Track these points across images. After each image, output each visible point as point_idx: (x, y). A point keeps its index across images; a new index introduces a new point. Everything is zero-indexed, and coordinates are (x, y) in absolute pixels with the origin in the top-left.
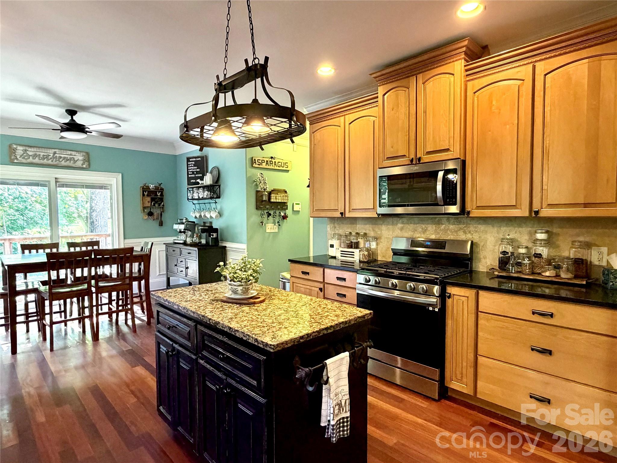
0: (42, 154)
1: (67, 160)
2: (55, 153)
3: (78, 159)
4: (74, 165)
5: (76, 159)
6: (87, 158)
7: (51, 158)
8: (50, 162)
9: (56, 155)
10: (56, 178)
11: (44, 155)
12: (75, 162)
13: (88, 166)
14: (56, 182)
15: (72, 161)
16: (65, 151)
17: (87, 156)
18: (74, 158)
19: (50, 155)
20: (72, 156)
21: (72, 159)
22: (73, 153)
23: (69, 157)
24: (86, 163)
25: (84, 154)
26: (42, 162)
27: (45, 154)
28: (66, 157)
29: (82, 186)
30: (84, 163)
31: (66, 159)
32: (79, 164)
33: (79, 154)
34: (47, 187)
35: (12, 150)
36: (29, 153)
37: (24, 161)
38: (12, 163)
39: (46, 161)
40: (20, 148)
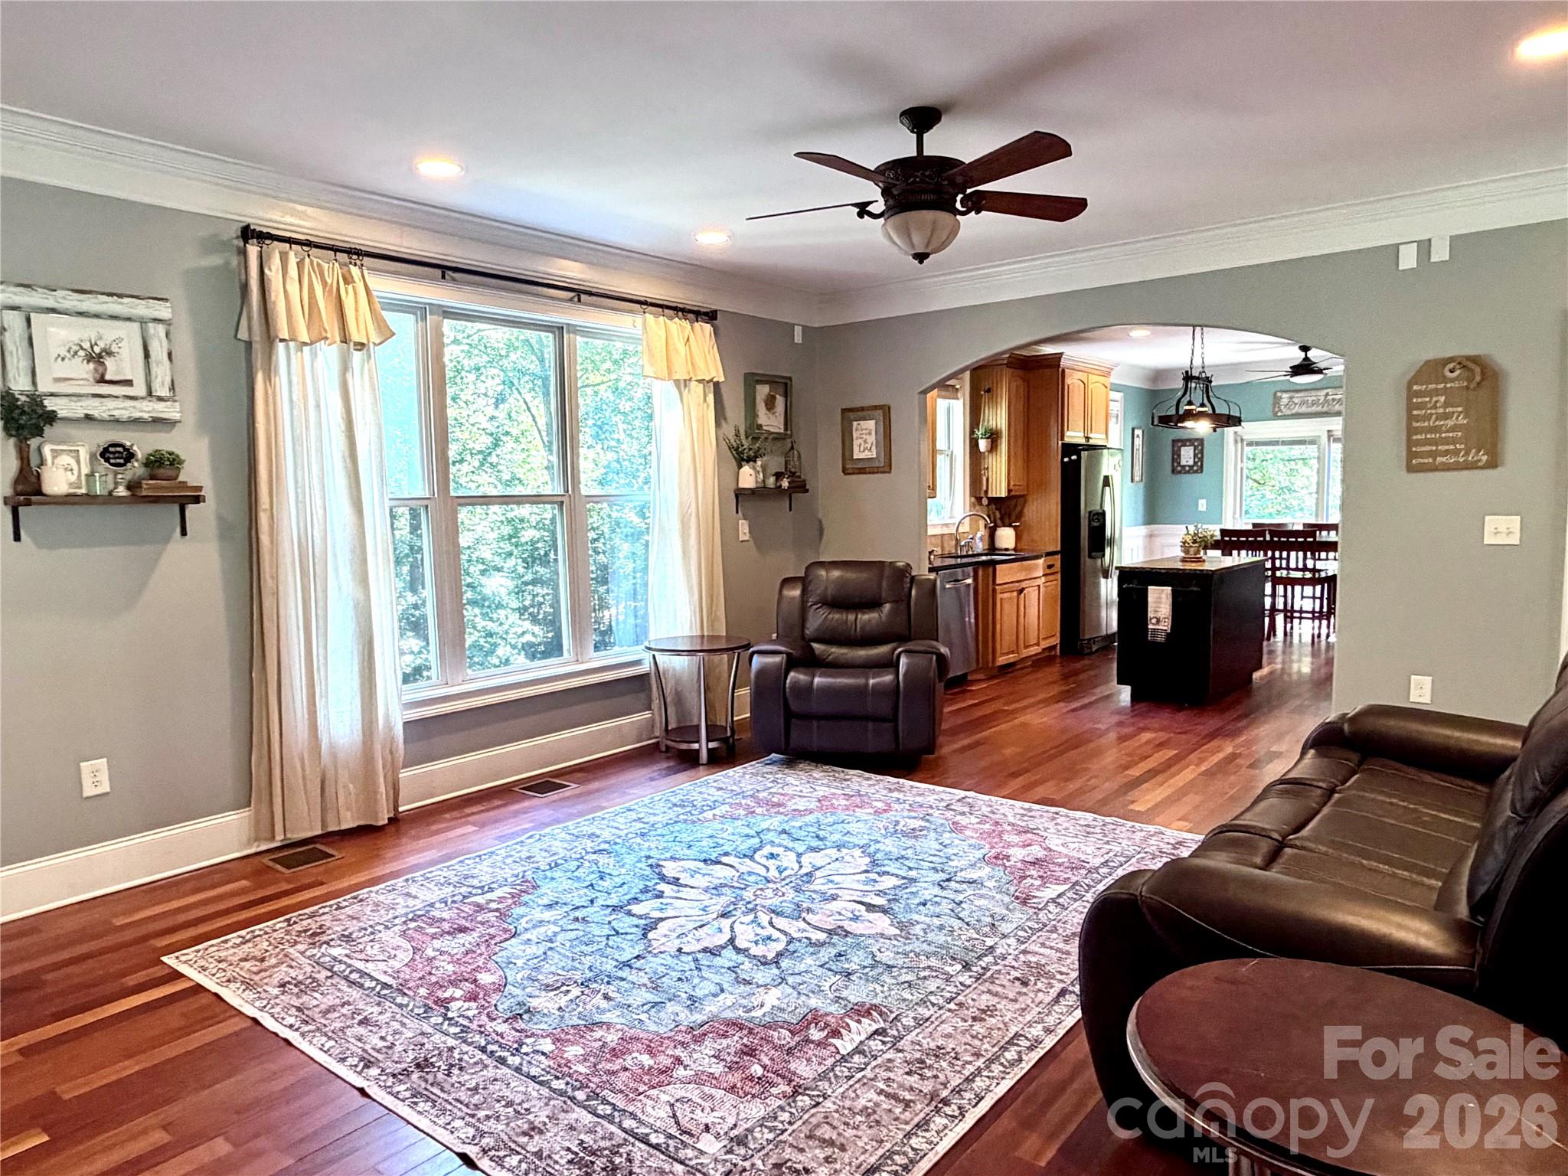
0: (1310, 399)
2: (1327, 394)
7: (1321, 404)
8: (1319, 409)
9: (1328, 397)
10: (1328, 431)
11: (1313, 401)
14: (1328, 436)
16: (1340, 389)
19: (1320, 399)
26: (1310, 410)
27: (1314, 398)
34: (1316, 444)
35: (1277, 400)
36: (1296, 400)
37: (1289, 412)
38: (1276, 417)
39: (1314, 409)
40: (1285, 395)
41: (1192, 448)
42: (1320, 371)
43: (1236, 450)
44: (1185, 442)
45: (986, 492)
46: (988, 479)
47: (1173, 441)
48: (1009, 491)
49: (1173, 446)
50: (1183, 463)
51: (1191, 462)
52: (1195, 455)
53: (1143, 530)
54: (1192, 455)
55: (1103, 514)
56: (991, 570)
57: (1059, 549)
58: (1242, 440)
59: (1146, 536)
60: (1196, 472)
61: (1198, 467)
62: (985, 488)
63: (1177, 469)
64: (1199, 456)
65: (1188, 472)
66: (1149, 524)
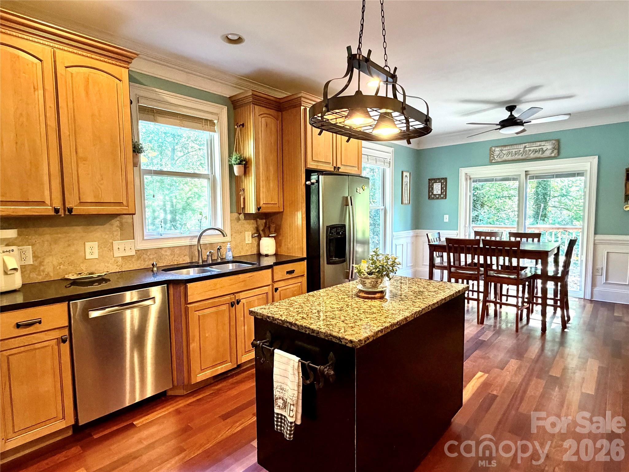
0: (514, 151)
1: (536, 152)
2: (525, 147)
3: (547, 149)
4: (542, 156)
5: (544, 149)
6: (557, 145)
7: (521, 153)
8: (520, 157)
9: (526, 149)
10: (526, 171)
11: (516, 152)
12: (543, 152)
13: (557, 155)
14: (526, 175)
15: (540, 152)
16: (534, 144)
17: (556, 143)
18: (542, 149)
19: (521, 151)
20: (540, 147)
21: (541, 150)
22: (543, 143)
23: (538, 148)
24: (556, 152)
25: (554, 142)
26: (513, 158)
27: (516, 150)
28: (535, 149)
29: (552, 176)
30: (553, 151)
31: (534, 151)
32: (547, 154)
33: (548, 143)
34: (517, 180)
35: (491, 152)
36: (504, 152)
37: (499, 160)
38: (491, 163)
39: (517, 157)
40: (497, 149)
41: (440, 184)
42: (521, 124)
43: (466, 185)
44: (436, 180)
45: (244, 208)
46: (244, 199)
47: (429, 180)
48: (259, 209)
49: (429, 183)
50: (435, 193)
51: (439, 192)
52: (442, 188)
53: (411, 233)
54: (440, 189)
55: (344, 226)
56: (182, 288)
57: (305, 256)
58: (470, 179)
59: (412, 237)
60: (442, 198)
61: (443, 195)
62: (242, 206)
63: (431, 196)
64: (444, 189)
65: (438, 198)
66: (416, 229)
